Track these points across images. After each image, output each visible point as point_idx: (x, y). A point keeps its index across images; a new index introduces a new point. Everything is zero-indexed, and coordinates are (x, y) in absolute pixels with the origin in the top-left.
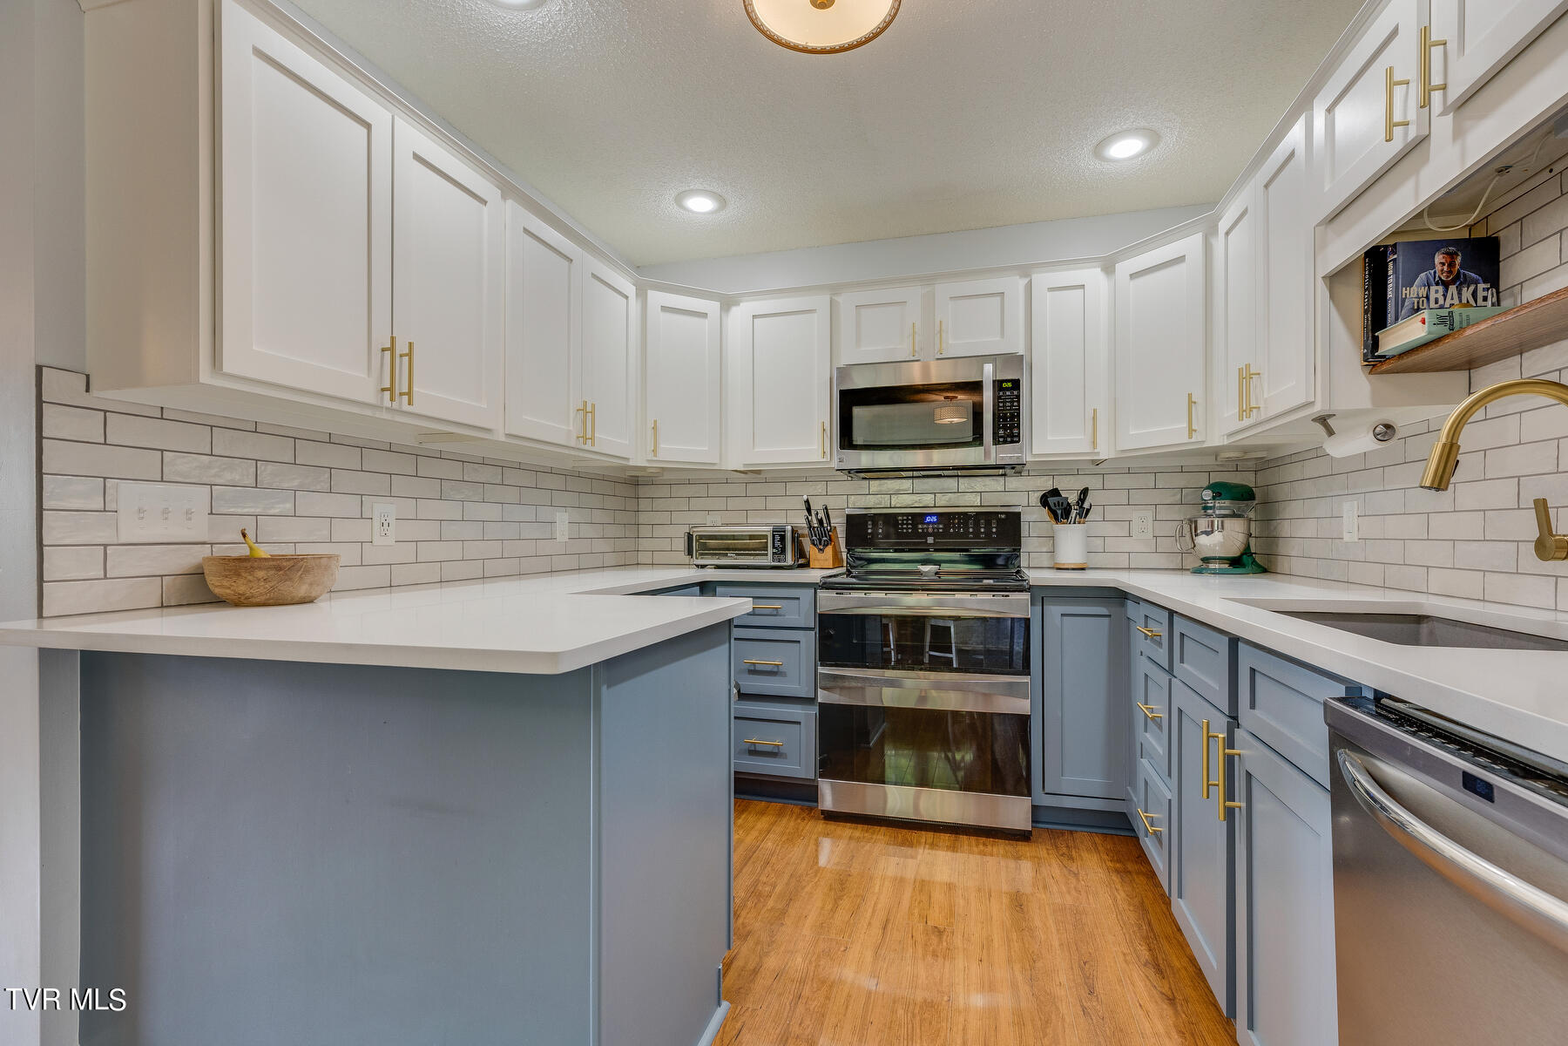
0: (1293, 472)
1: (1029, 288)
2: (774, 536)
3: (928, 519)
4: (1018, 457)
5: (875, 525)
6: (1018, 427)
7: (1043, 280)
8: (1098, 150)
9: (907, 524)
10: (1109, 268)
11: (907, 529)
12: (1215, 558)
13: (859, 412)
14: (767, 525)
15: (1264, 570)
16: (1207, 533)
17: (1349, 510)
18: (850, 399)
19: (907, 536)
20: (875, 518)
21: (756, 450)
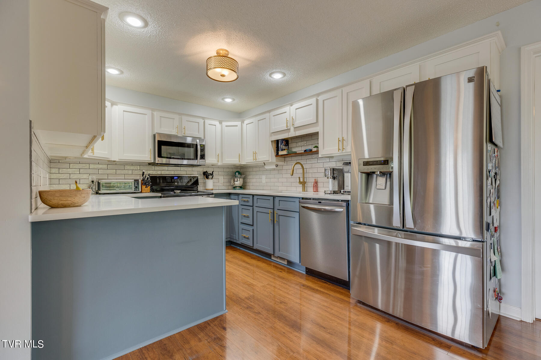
0: (251, 170)
1: (204, 122)
2: (135, 183)
3: (175, 178)
4: (204, 163)
5: (160, 180)
6: (204, 156)
7: (208, 122)
8: (223, 99)
9: (169, 179)
10: (221, 122)
11: (169, 180)
12: (238, 186)
13: (163, 147)
14: (132, 179)
15: (244, 189)
16: (237, 181)
17: (264, 177)
18: (161, 143)
19: (169, 182)
20: (159, 177)
21: (125, 155)
